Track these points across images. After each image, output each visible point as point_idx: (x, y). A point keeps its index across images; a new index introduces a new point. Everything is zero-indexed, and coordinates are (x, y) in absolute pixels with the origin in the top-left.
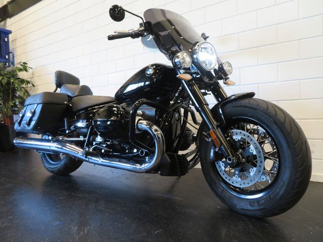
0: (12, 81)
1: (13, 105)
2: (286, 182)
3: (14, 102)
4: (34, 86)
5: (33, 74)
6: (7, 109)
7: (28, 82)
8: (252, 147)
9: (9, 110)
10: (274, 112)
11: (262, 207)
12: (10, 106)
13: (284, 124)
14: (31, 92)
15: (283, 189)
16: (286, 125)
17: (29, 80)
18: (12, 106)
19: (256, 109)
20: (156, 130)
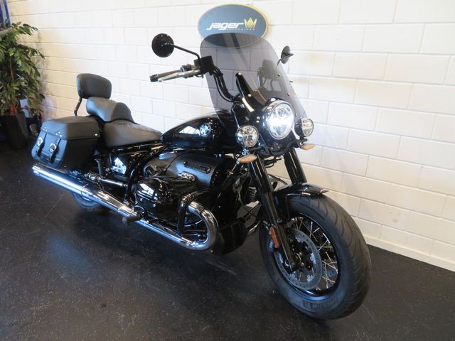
0: (11, 54)
1: (18, 89)
2: (340, 300)
3: (18, 84)
4: (43, 57)
5: (39, 37)
6: (11, 95)
7: (34, 51)
8: (312, 254)
9: (13, 96)
10: (341, 230)
11: (314, 311)
12: (14, 92)
13: (348, 246)
14: (40, 63)
15: (336, 305)
16: (350, 247)
17: (34, 47)
18: (16, 91)
19: (324, 219)
20: (207, 215)
